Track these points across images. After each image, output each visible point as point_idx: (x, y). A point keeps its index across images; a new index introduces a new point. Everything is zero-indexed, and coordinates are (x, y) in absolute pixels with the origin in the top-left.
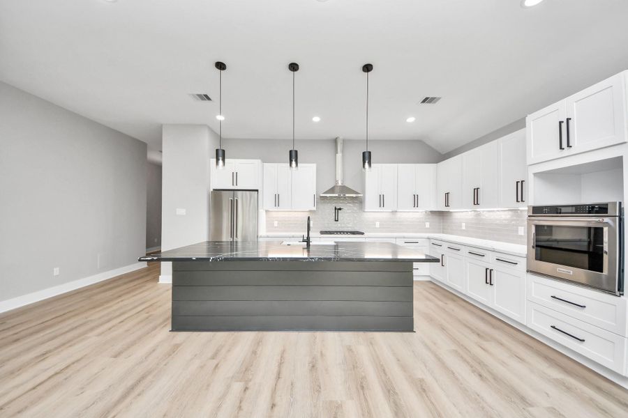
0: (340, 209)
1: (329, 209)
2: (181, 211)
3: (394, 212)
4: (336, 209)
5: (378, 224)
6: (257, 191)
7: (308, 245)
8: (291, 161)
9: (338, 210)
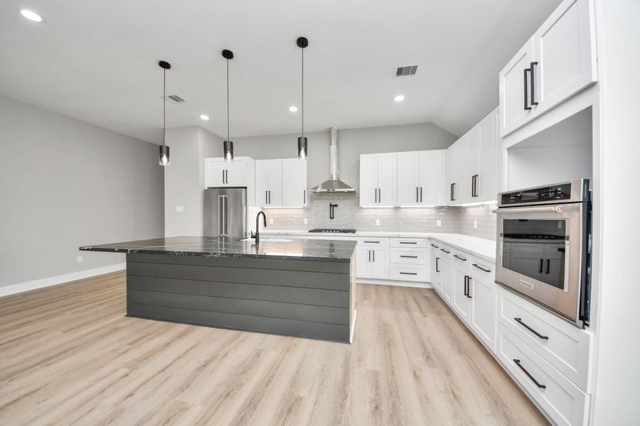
0: (336, 206)
1: (323, 206)
2: (180, 209)
3: (397, 208)
4: (331, 205)
5: (378, 222)
6: (246, 188)
7: (257, 241)
8: (226, 153)
9: (333, 206)
